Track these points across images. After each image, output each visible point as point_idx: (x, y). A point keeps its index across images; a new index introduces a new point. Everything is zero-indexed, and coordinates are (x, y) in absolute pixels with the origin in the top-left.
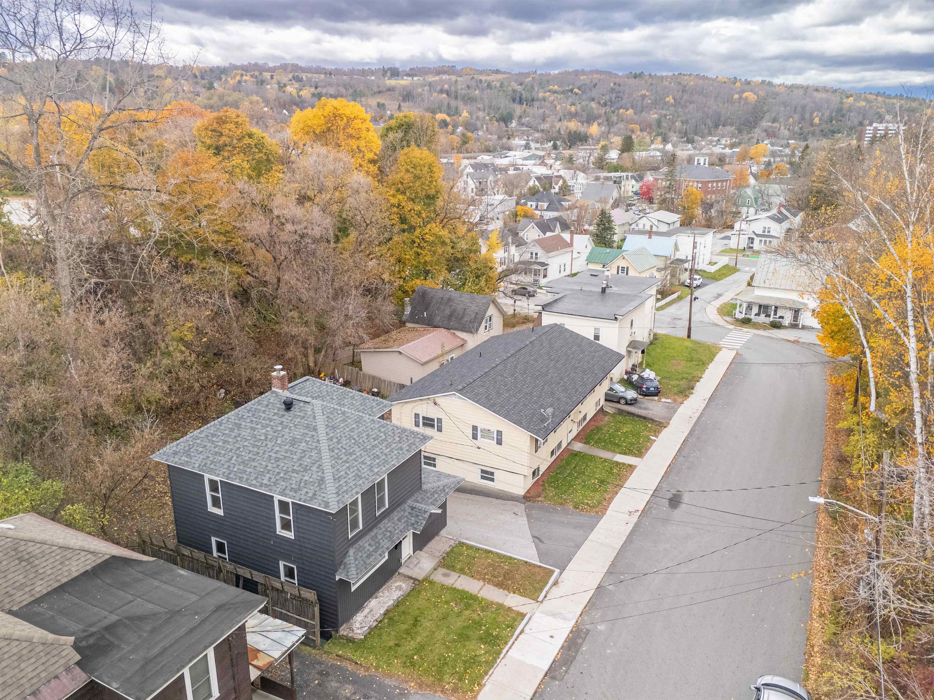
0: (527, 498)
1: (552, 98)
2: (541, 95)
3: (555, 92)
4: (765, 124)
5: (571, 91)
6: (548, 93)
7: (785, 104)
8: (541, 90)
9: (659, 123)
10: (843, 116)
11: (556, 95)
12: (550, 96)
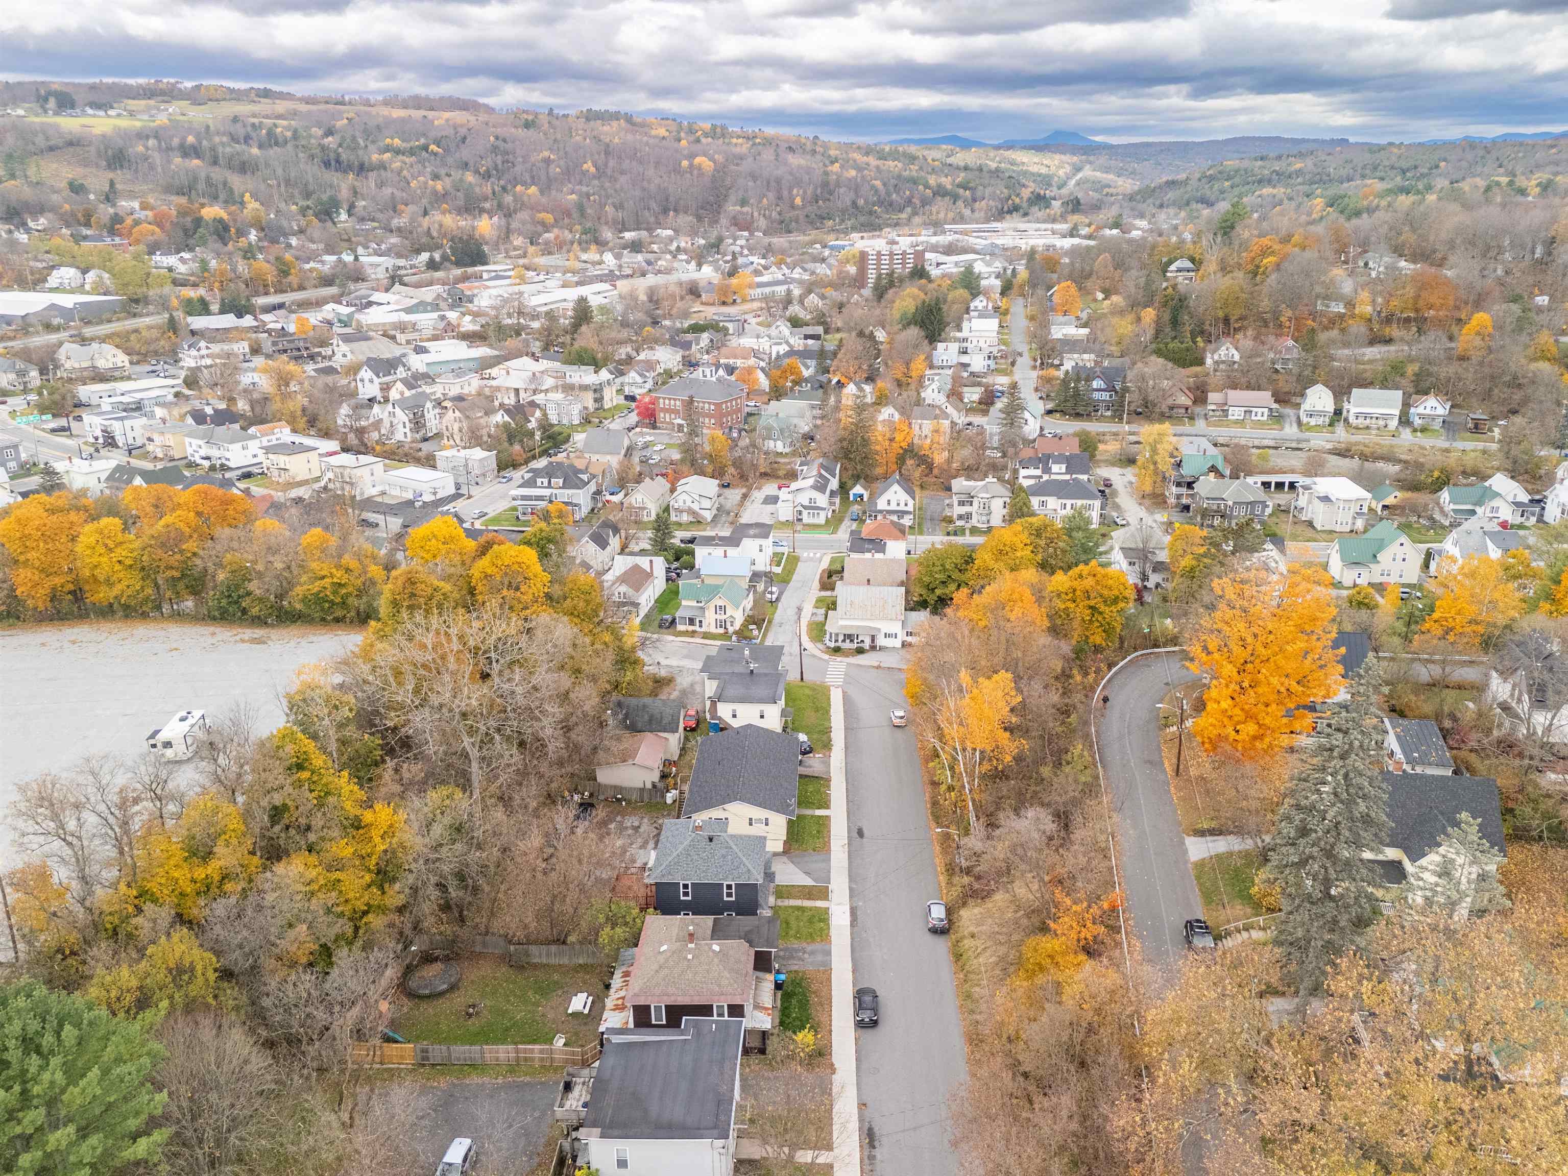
0: (785, 852)
1: (398, 164)
2: (375, 157)
3: (398, 152)
4: (732, 208)
5: (425, 148)
6: (387, 156)
7: (754, 177)
8: (371, 147)
9: (581, 209)
10: (831, 193)
11: (400, 157)
12: (391, 161)
